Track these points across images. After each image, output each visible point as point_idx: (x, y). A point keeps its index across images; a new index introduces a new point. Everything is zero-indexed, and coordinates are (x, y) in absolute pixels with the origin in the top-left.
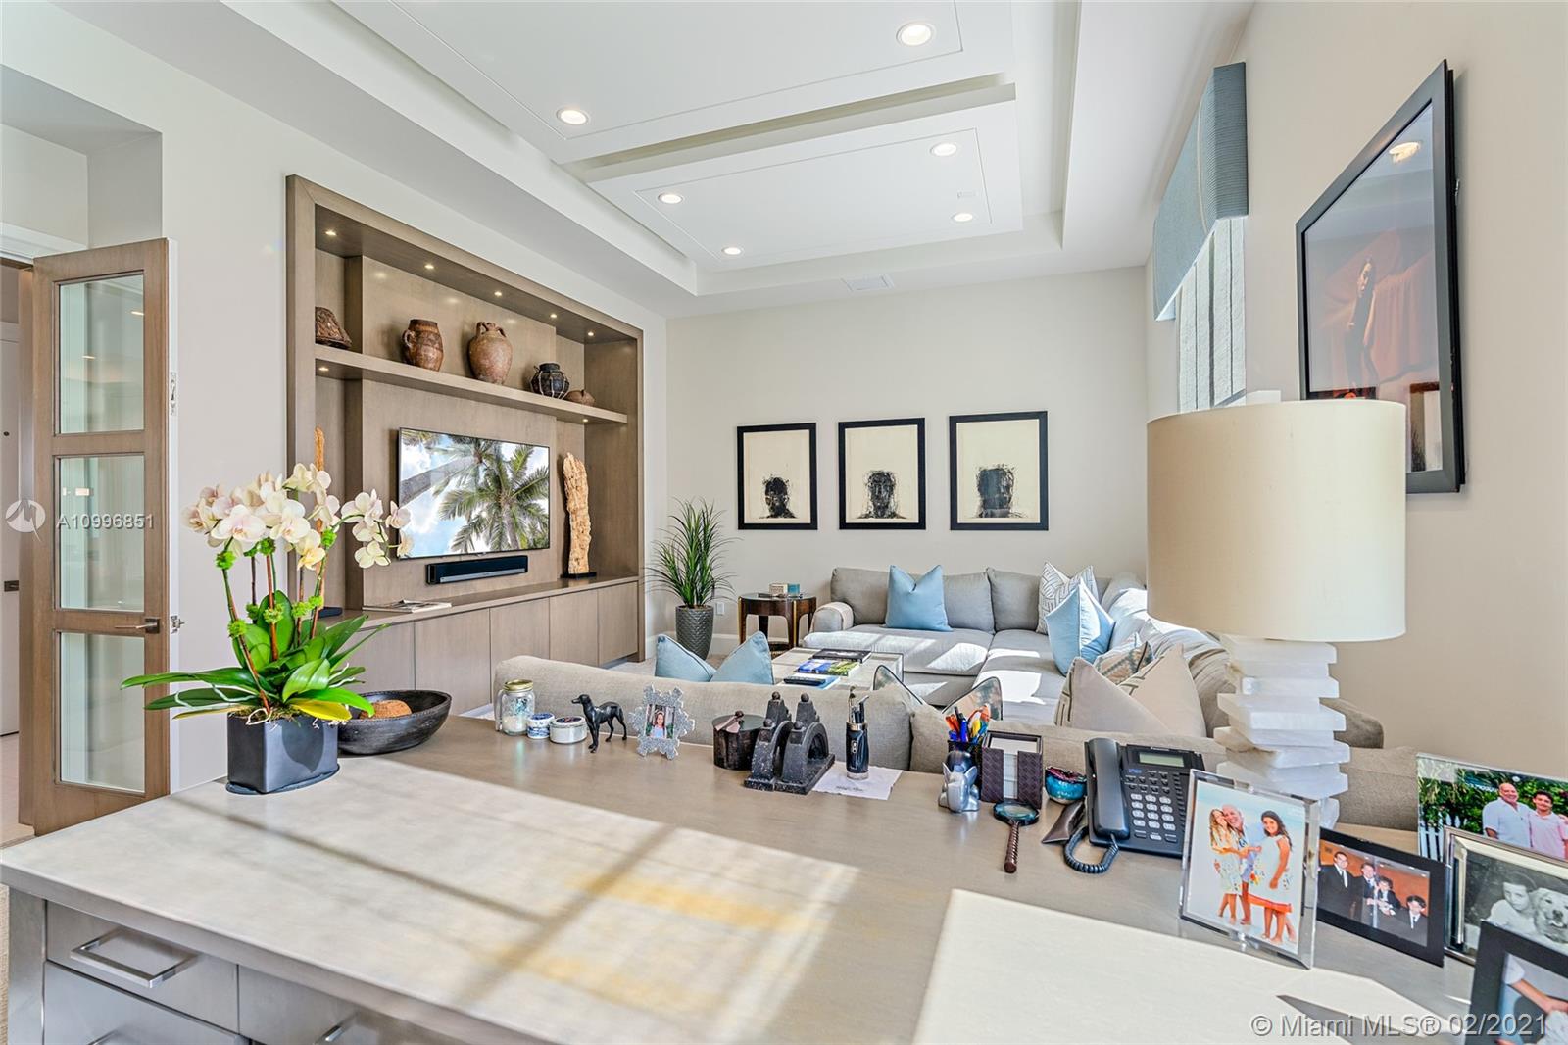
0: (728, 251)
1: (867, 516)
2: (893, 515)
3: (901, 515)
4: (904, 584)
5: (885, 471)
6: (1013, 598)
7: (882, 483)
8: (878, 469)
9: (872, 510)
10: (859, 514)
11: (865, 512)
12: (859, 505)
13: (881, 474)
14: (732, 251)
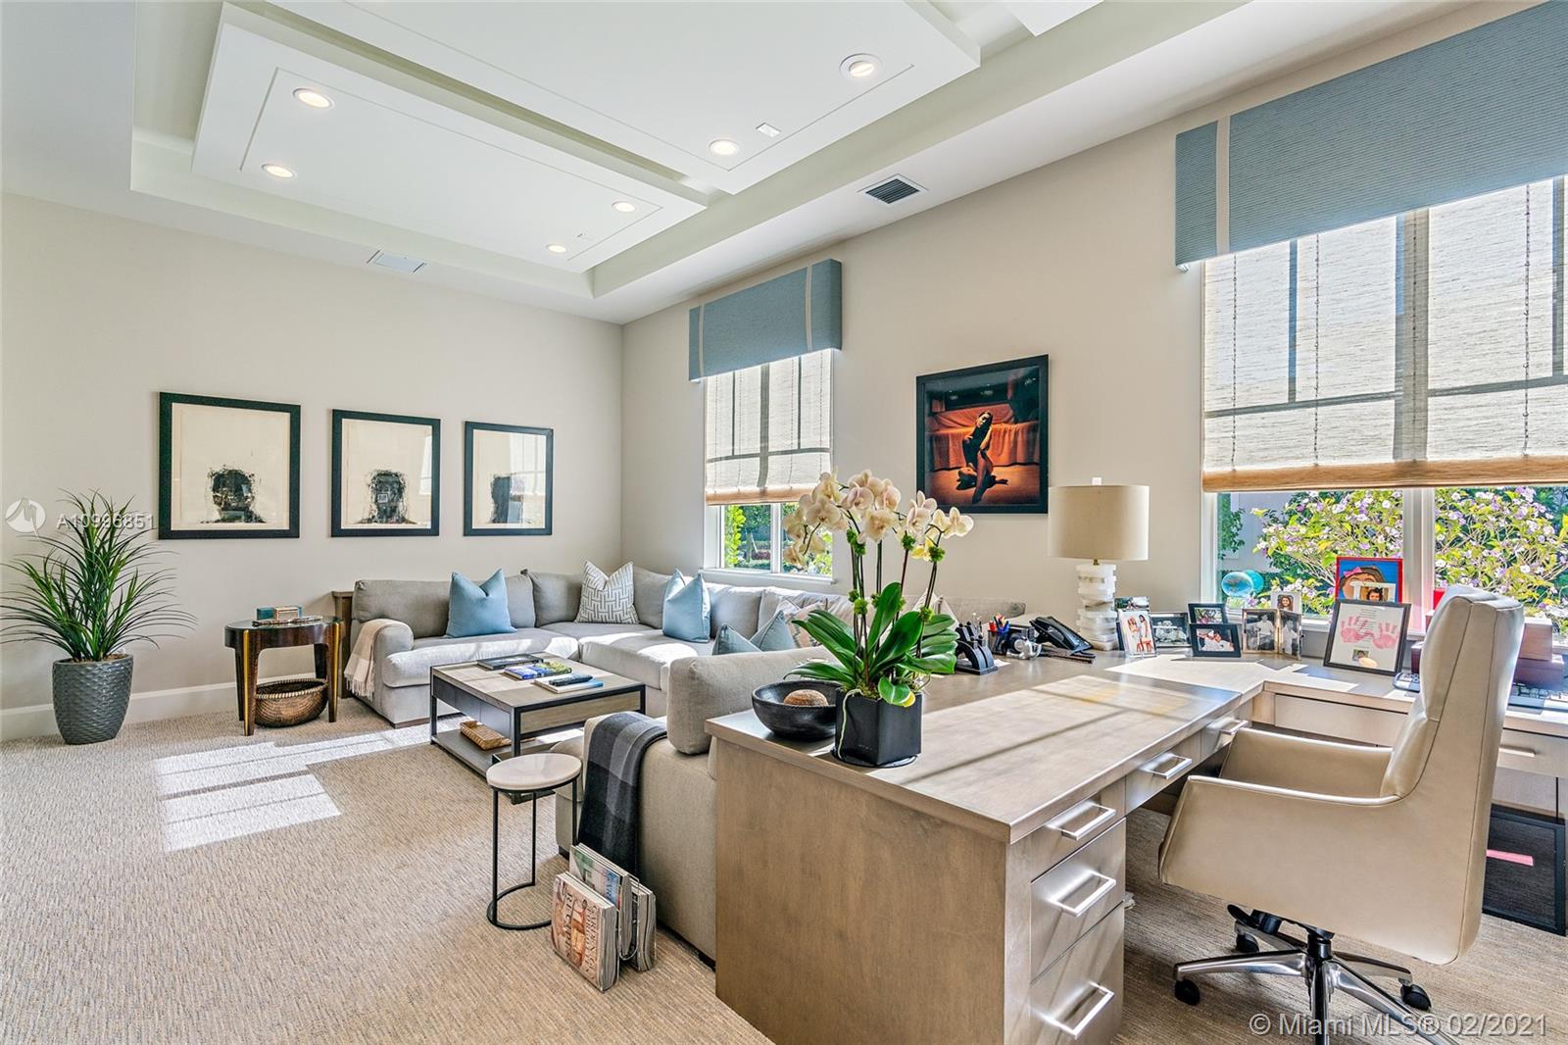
0: (272, 170)
1: (369, 521)
2: (403, 520)
3: (410, 520)
4: (473, 591)
5: (394, 471)
6: (555, 596)
7: (388, 484)
8: (384, 468)
9: (376, 514)
10: (360, 519)
11: (367, 516)
12: (358, 507)
13: (387, 474)
14: (278, 171)
